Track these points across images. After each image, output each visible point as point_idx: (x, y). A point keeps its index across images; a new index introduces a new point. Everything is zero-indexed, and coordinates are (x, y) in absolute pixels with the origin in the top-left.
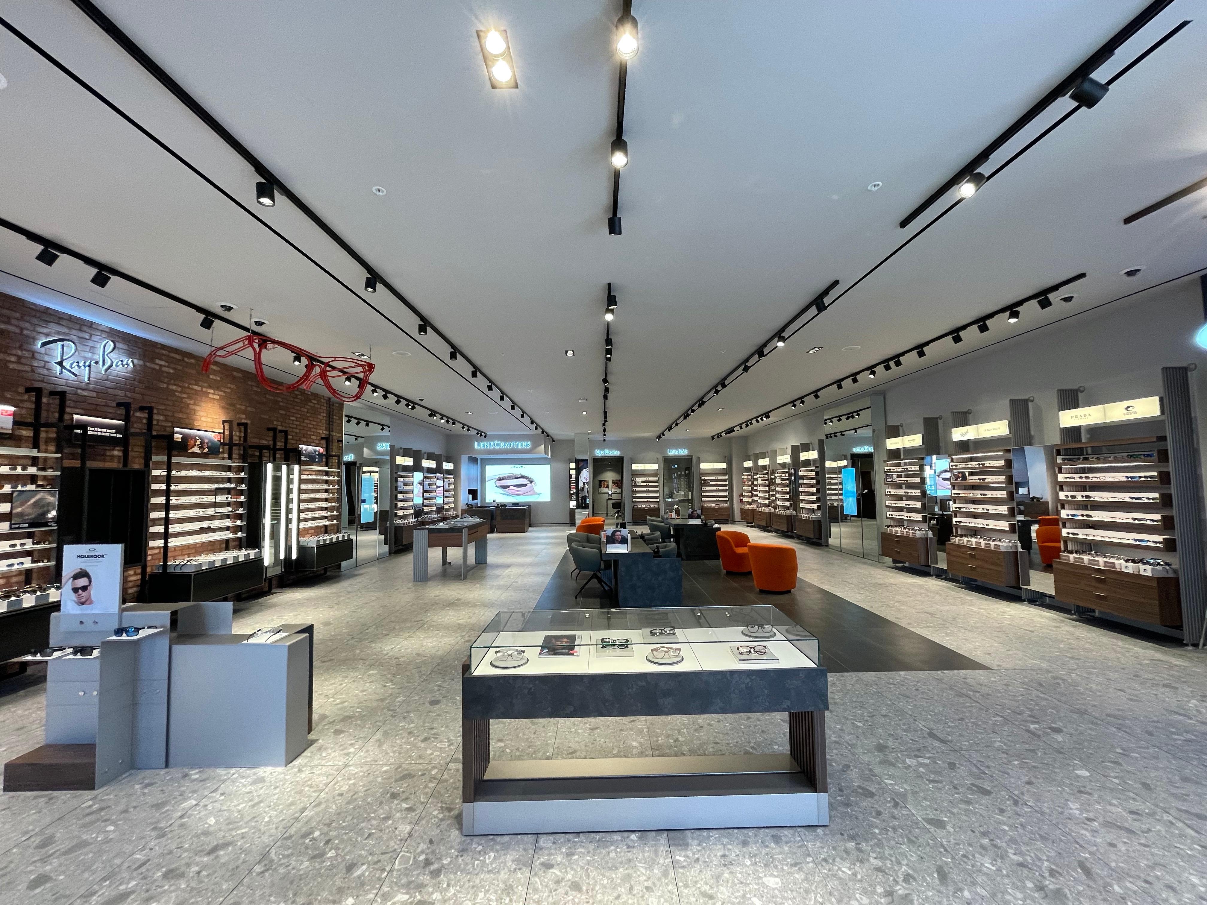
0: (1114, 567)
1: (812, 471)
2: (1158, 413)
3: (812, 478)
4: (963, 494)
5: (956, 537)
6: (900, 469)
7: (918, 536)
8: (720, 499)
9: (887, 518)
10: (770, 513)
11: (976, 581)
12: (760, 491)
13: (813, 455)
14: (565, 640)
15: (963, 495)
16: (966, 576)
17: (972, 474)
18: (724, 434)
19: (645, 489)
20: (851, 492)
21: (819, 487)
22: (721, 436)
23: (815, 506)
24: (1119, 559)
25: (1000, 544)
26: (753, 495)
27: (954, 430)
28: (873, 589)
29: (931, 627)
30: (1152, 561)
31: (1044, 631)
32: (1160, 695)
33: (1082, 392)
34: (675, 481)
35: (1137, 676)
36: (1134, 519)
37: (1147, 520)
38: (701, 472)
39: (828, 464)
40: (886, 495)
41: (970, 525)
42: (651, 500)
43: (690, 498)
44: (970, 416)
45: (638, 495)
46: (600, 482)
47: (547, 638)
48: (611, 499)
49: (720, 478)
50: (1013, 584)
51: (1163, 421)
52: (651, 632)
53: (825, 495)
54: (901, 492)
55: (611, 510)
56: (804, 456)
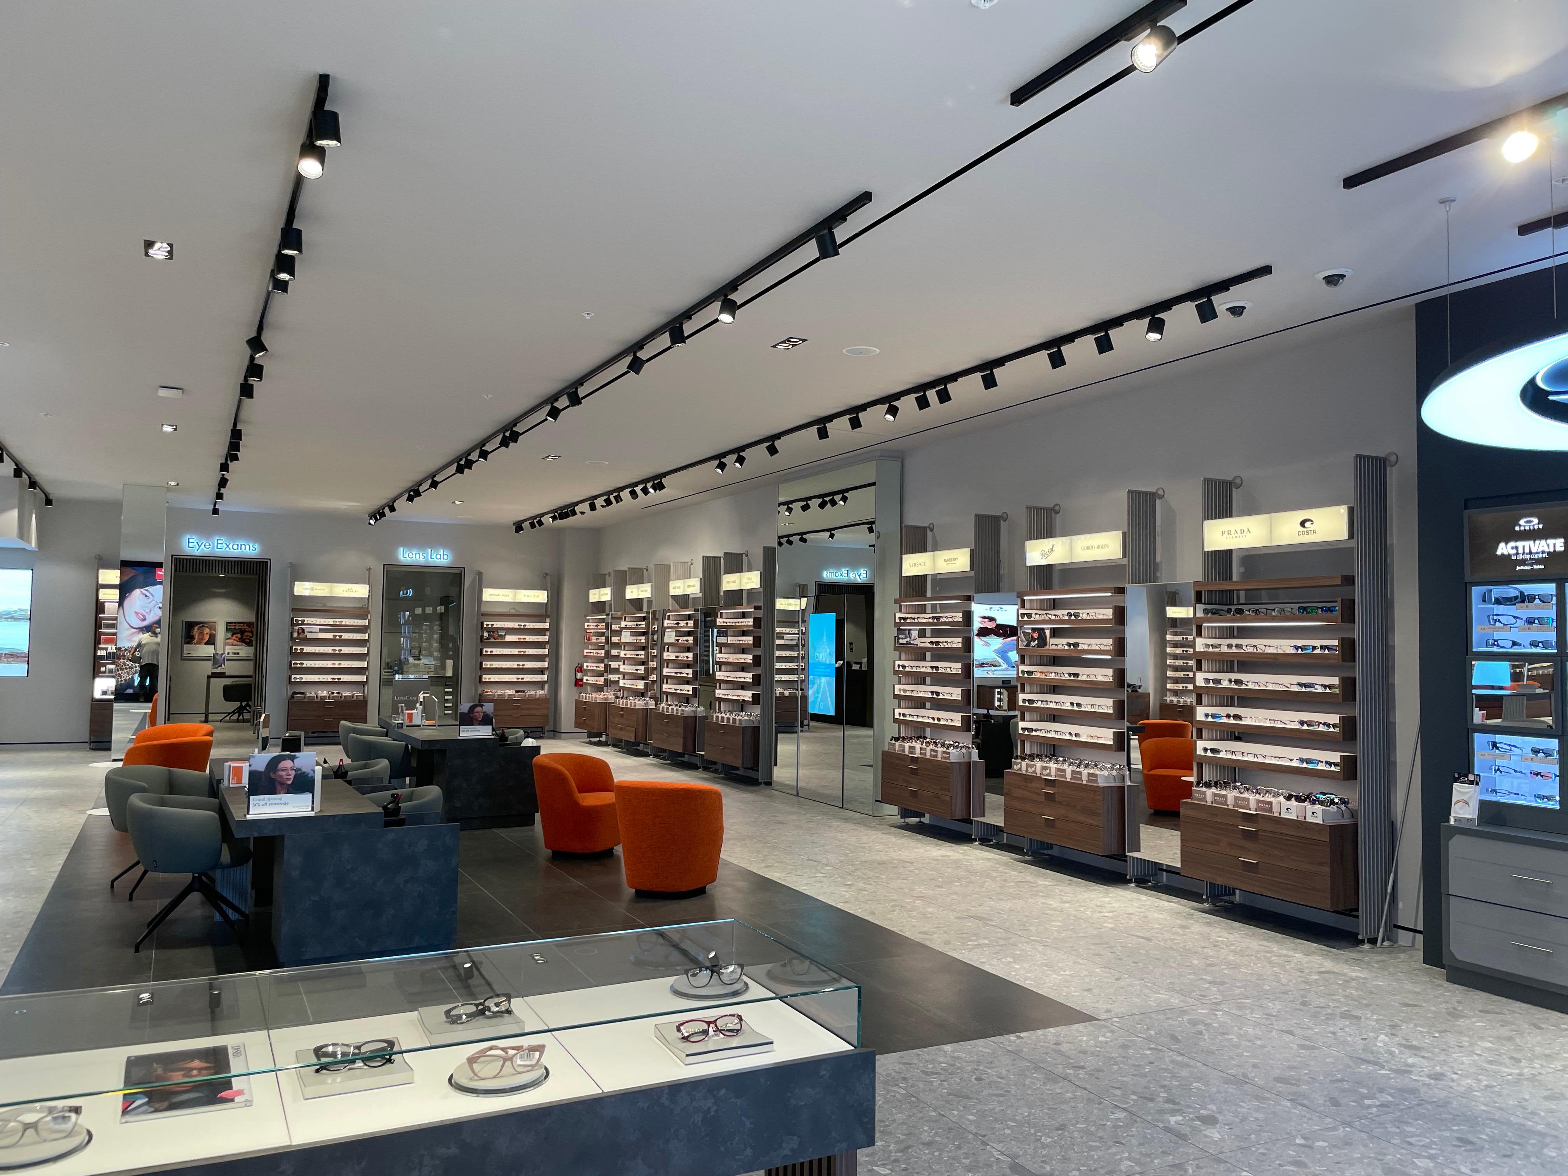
0: (1270, 810)
1: (744, 615)
2: (1345, 536)
3: (744, 633)
4: (1039, 672)
5: (1023, 759)
6: (925, 618)
7: (953, 759)
8: (528, 678)
9: (895, 721)
10: (646, 711)
11: (1050, 846)
12: (625, 660)
13: (750, 580)
14: (197, 1063)
15: (1038, 675)
16: (1036, 838)
17: (1055, 633)
18: (547, 520)
19: (329, 650)
20: (825, 664)
21: (759, 652)
22: (541, 523)
23: (747, 695)
24: (1276, 795)
25: (1098, 772)
26: (608, 670)
27: (1029, 544)
28: (871, 874)
29: (986, 945)
30: (1322, 797)
31: (1167, 936)
32: (1340, 1034)
33: (1238, 487)
34: (405, 630)
35: (1304, 1004)
36: (1302, 723)
37: (1320, 723)
38: (484, 609)
39: (781, 604)
40: (896, 673)
41: (1049, 735)
42: (345, 678)
43: (449, 673)
44: (1058, 519)
45: (307, 664)
46: (190, 626)
47: (132, 1063)
48: (222, 675)
49: (530, 625)
50: (1114, 851)
51: (1352, 549)
52: (448, 1013)
53: (772, 671)
54: (925, 667)
55: (221, 705)
56: (730, 582)
